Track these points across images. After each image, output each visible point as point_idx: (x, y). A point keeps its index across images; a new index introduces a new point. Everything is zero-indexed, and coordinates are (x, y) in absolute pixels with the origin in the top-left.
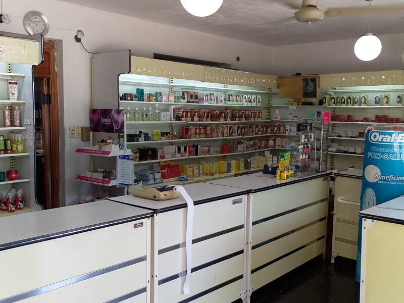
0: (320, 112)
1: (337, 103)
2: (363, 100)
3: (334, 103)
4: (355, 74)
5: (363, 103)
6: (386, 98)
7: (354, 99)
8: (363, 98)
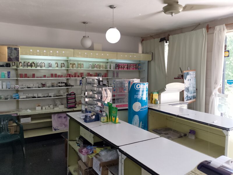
0: (10, 72)
1: (24, 66)
2: (43, 65)
3: (22, 66)
4: (46, 48)
5: (43, 66)
6: (56, 64)
7: (37, 64)
8: (43, 63)
